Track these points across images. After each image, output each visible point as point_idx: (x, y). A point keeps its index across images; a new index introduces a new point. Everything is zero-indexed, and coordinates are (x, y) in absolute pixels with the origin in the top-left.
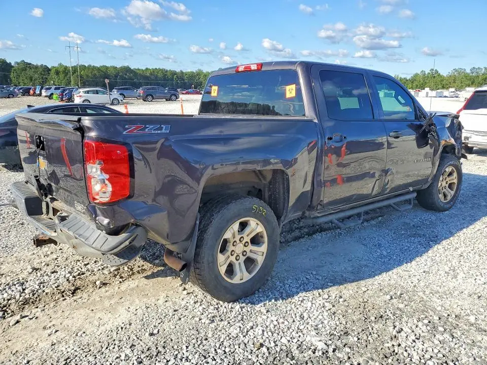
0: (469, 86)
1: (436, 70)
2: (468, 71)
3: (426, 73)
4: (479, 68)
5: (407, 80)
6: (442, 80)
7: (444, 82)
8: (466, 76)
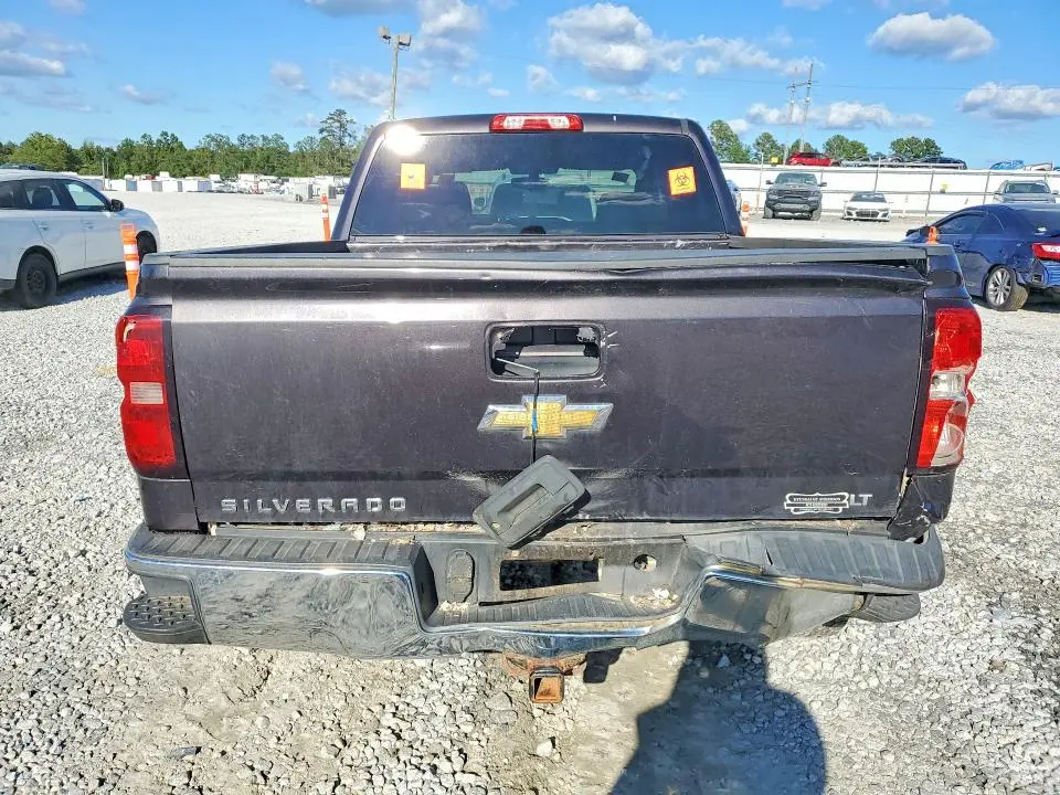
0: (242, 171)
1: (173, 135)
2: (235, 141)
3: (155, 140)
4: (252, 137)
5: (115, 154)
6: (190, 158)
7: (194, 162)
8: (232, 150)
